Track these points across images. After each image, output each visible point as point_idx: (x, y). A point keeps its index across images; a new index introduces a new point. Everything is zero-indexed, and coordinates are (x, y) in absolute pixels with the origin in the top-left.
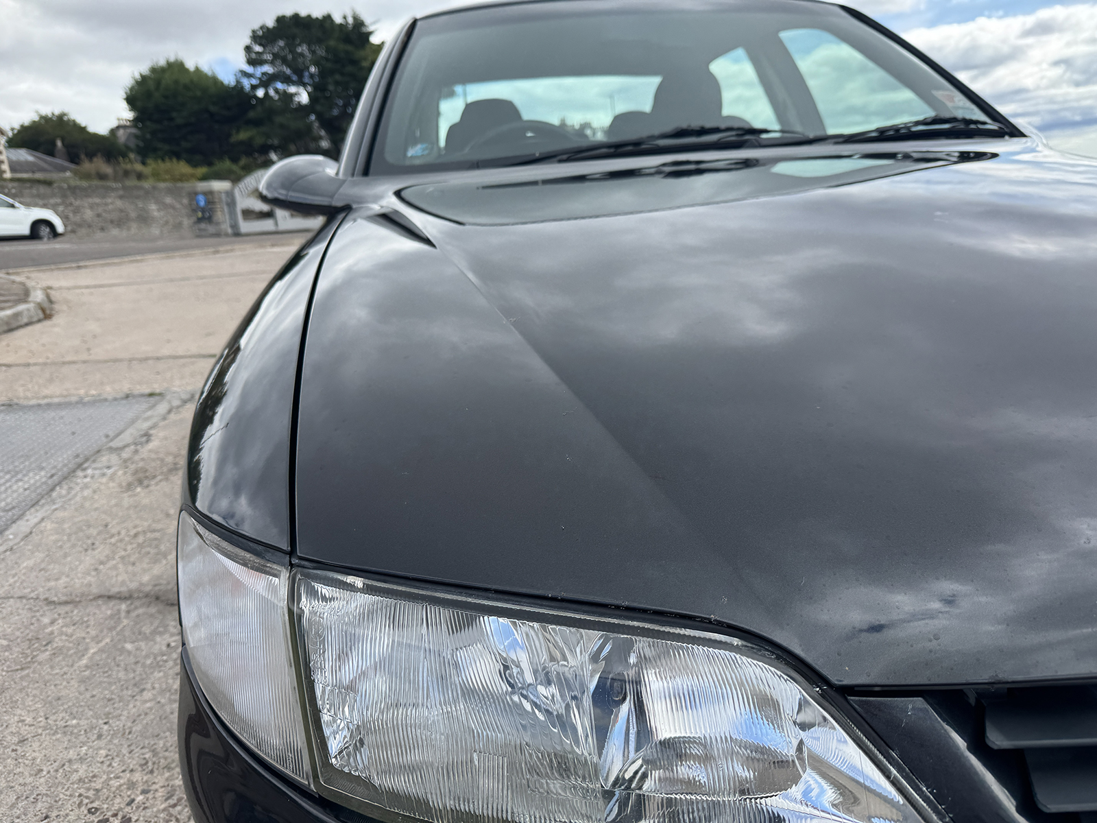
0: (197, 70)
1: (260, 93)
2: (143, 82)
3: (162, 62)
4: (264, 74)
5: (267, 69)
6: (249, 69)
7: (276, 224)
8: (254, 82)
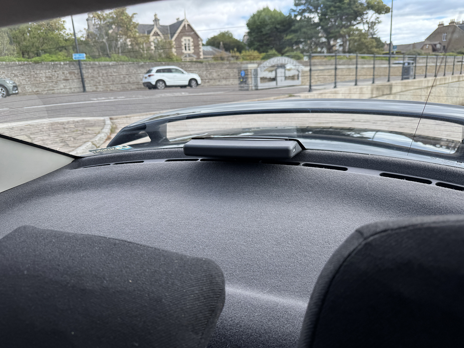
0: (275, 10)
1: (298, 18)
2: (254, 16)
3: (261, 9)
4: (300, 10)
5: (302, 7)
6: (294, 8)
7: (277, 84)
8: (296, 13)
